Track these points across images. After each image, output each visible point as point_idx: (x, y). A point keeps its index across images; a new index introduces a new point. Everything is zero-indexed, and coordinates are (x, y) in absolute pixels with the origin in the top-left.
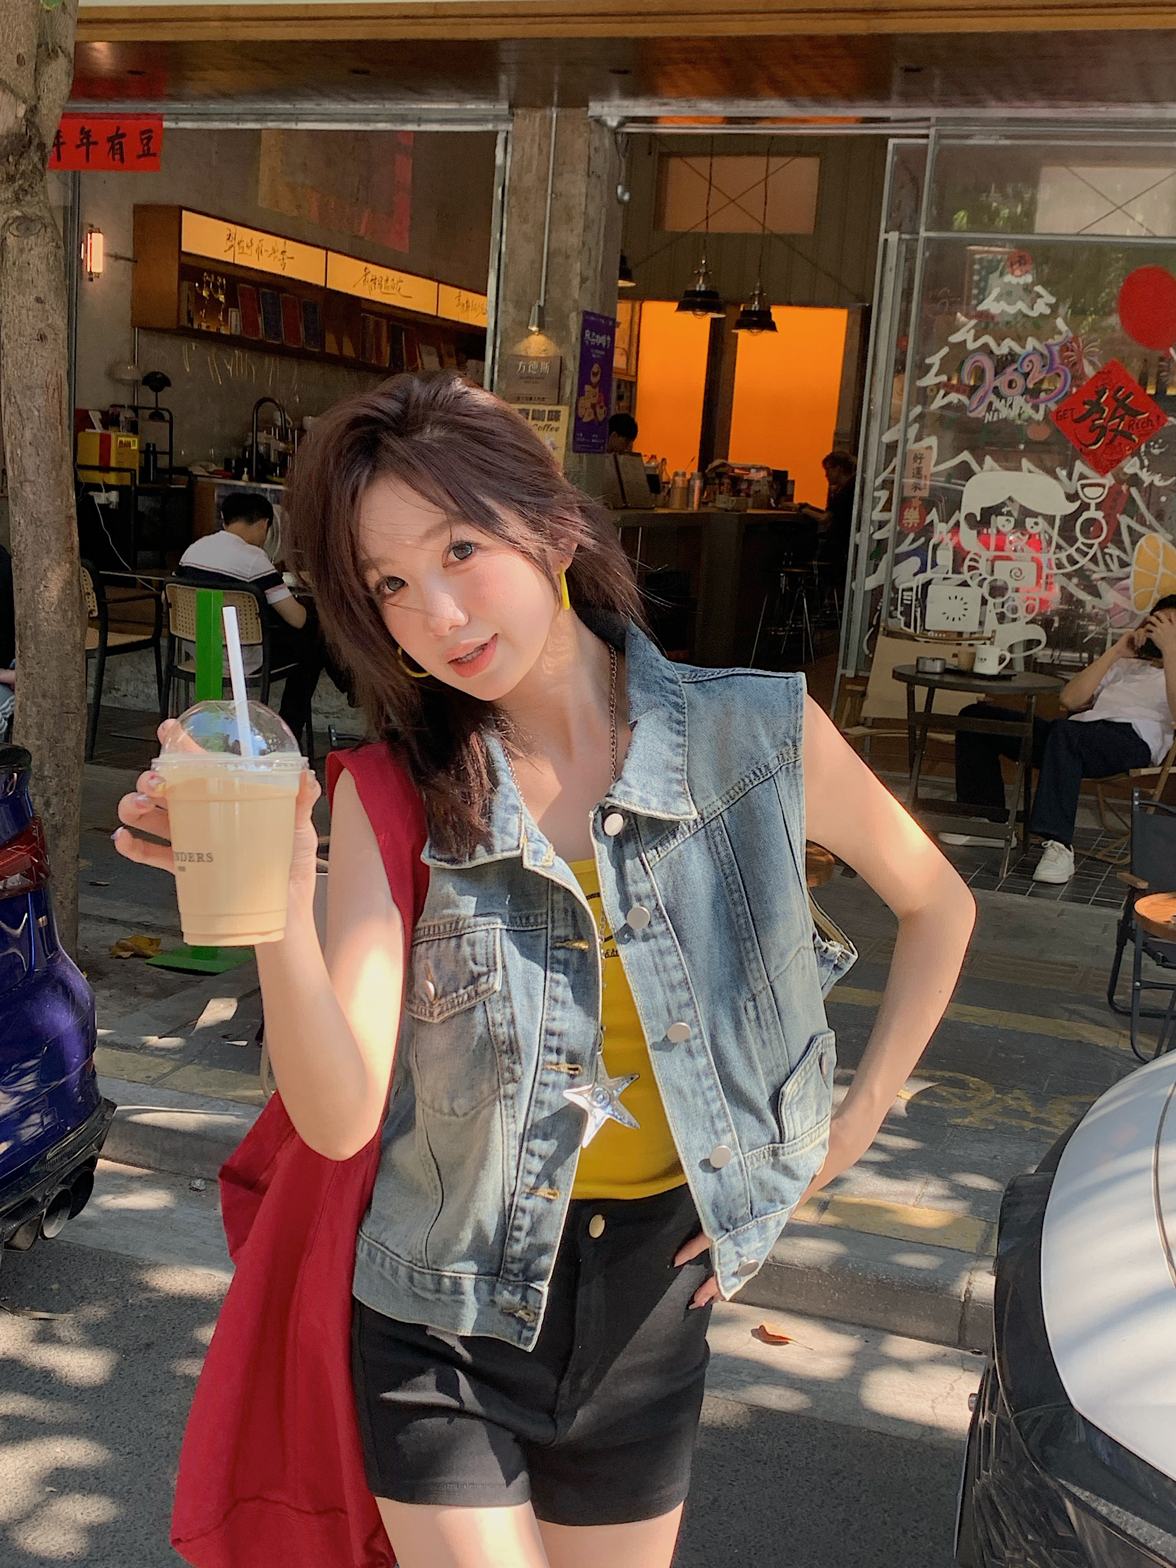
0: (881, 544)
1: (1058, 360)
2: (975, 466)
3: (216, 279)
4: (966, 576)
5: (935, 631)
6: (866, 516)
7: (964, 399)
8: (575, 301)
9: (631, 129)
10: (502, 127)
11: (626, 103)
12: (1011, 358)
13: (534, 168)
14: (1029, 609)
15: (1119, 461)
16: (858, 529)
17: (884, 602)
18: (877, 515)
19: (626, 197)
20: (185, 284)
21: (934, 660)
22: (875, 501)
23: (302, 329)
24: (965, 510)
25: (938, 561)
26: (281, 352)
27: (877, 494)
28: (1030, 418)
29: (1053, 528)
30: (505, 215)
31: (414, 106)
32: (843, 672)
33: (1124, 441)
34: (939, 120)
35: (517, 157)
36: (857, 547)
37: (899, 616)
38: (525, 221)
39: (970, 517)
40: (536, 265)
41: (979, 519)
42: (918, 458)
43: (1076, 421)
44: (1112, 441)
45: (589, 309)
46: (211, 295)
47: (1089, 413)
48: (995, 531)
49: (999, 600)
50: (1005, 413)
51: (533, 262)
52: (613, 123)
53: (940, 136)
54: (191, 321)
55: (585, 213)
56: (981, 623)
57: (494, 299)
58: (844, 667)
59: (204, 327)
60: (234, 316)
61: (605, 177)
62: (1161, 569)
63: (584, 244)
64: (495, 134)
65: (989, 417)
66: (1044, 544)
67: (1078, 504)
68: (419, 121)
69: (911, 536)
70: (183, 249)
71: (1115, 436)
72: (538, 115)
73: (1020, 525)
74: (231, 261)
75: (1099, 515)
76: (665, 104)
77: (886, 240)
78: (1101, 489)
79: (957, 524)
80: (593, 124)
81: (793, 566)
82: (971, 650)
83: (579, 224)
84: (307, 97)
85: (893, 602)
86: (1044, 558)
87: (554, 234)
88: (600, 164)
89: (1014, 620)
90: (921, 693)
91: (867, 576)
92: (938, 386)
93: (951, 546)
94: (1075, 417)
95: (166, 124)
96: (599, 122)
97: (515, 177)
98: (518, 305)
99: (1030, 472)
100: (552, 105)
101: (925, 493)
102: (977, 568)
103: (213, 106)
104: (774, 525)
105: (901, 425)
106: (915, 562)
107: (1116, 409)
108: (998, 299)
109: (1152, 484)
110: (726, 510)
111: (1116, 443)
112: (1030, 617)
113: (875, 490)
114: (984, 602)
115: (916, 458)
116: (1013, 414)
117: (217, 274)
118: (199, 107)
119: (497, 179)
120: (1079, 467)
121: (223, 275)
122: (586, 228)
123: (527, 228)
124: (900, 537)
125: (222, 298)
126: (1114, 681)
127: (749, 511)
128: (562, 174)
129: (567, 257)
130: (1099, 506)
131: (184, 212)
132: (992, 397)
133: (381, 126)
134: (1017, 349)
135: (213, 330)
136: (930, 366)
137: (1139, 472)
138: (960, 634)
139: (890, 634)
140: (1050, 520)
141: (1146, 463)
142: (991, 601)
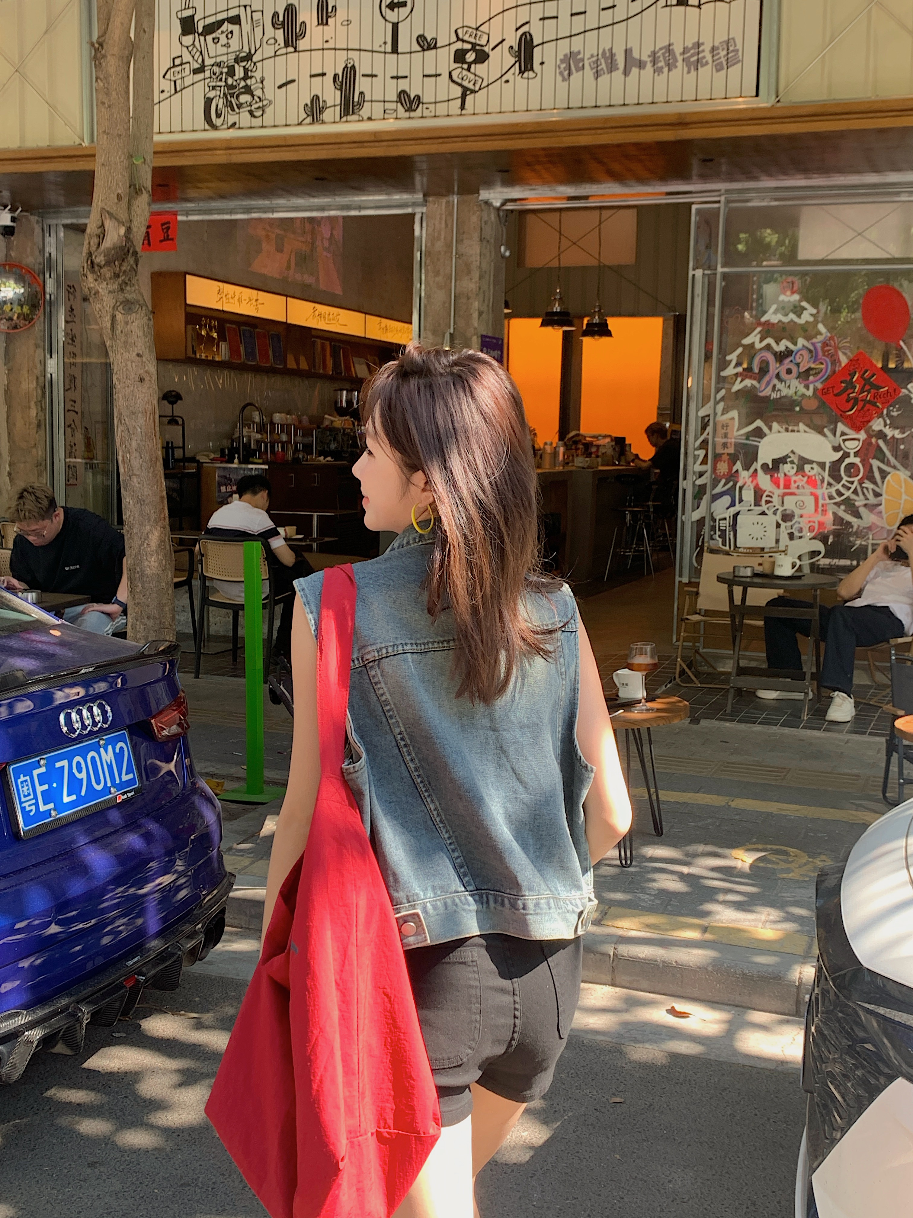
0: (703, 487)
1: (820, 353)
2: (765, 429)
3: (211, 322)
4: (764, 507)
5: (744, 548)
6: (690, 468)
7: (755, 383)
8: (475, 329)
9: (509, 206)
10: (419, 210)
11: (505, 190)
12: (788, 353)
13: (442, 237)
14: (811, 529)
15: (869, 421)
16: (685, 478)
17: (706, 529)
18: (698, 468)
19: (508, 254)
20: (190, 327)
21: (745, 567)
22: (696, 457)
23: (270, 352)
24: (760, 461)
25: (744, 498)
26: (257, 370)
27: (697, 453)
28: (803, 395)
29: (824, 470)
30: (423, 271)
31: (356, 199)
32: (680, 579)
33: (872, 408)
34: (727, 191)
35: (430, 230)
36: (684, 490)
37: (718, 538)
38: (437, 273)
39: (765, 466)
40: (447, 305)
41: (771, 467)
42: (725, 426)
43: (836, 395)
44: (863, 408)
45: (484, 333)
46: (207, 334)
47: (845, 389)
48: (783, 475)
49: (789, 524)
50: (785, 392)
51: (444, 303)
52: (497, 204)
53: (728, 202)
54: (194, 352)
55: (480, 267)
56: (777, 541)
57: (417, 329)
58: (681, 576)
59: (203, 357)
60: (223, 346)
61: (492, 240)
62: (904, 497)
63: (480, 288)
64: (413, 215)
65: (774, 396)
66: (819, 483)
67: (840, 454)
68: (360, 208)
69: (723, 481)
70: (188, 302)
71: (864, 405)
72: (444, 201)
73: (800, 469)
74: (221, 308)
75: (857, 460)
76: (534, 189)
77: (694, 275)
78: (856, 442)
79: (756, 470)
80: (483, 205)
81: (634, 507)
82: (771, 559)
83: (476, 275)
84: (280, 196)
85: (713, 528)
86: (819, 492)
87: (458, 282)
88: (489, 232)
89: (801, 537)
90: (738, 591)
91: (693, 511)
92: (737, 375)
93: (752, 487)
94: (835, 392)
95: (180, 218)
96: (487, 203)
97: (429, 245)
98: (434, 332)
99: (805, 432)
100: (453, 193)
101: (731, 450)
102: (771, 502)
103: (214, 204)
104: (619, 477)
105: (711, 403)
106: (726, 500)
107: (865, 385)
108: (775, 312)
109: (893, 437)
110: (583, 468)
111: (865, 409)
112: (813, 534)
113: (695, 449)
114: (778, 526)
115: (723, 426)
116: (791, 392)
117: (211, 318)
118: (203, 205)
119: (416, 246)
120: (841, 427)
121: (215, 319)
122: (481, 277)
123: (440, 279)
124: (715, 483)
125: (215, 335)
126: (875, 577)
127: (601, 468)
128: (462, 240)
129: (468, 298)
130: (856, 454)
131: (187, 276)
132: (775, 381)
133: (333, 213)
134: (791, 347)
135: (210, 358)
136: (731, 361)
137: (883, 429)
138: (762, 549)
139: (712, 551)
140: (822, 465)
141: (888, 422)
142: (783, 525)
